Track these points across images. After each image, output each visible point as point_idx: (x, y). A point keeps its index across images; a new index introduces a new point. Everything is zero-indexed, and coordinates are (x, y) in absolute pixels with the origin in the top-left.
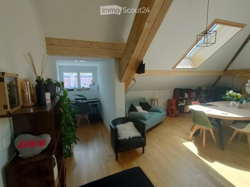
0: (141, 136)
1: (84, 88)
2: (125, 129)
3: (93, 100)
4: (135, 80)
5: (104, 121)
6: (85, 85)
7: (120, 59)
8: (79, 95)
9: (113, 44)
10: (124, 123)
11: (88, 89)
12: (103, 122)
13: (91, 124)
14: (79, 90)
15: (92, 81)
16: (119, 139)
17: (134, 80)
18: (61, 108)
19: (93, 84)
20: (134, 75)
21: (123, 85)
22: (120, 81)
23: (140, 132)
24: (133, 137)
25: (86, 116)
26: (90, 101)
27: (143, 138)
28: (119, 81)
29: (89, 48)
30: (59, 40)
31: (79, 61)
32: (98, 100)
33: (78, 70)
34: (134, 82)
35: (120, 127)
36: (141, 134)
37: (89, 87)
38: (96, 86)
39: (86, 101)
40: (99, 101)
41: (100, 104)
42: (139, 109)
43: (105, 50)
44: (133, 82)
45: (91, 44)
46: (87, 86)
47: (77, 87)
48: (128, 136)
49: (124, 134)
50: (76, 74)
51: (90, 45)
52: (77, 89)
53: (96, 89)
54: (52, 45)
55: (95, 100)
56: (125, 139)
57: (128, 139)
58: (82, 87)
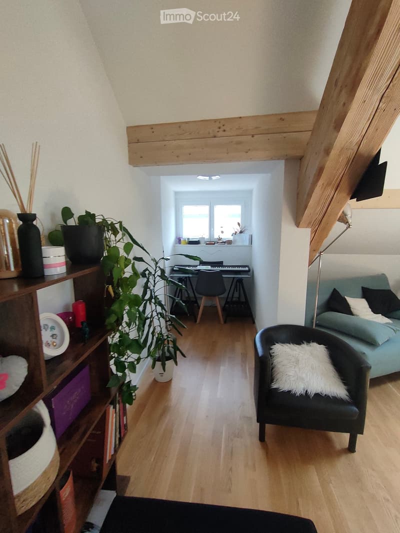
0: (347, 398)
1: (220, 239)
2: (297, 361)
3: (236, 269)
4: (346, 222)
5: (256, 321)
6: (222, 232)
7: (301, 158)
8: (187, 256)
9: (281, 118)
10: (298, 342)
11: (229, 242)
12: (254, 322)
13: (225, 322)
14: (211, 243)
15: (239, 224)
16: (275, 386)
17: (343, 219)
18: (110, 286)
19: (241, 232)
20: (342, 203)
21: (304, 235)
22: (298, 224)
23: (345, 384)
24: (317, 395)
25: (218, 303)
26: (230, 269)
27: (355, 409)
28: (294, 224)
29: (215, 137)
30: (151, 127)
31: (210, 179)
32: (247, 269)
33: (212, 200)
34: (345, 226)
35: (283, 352)
36: (348, 390)
37: (231, 238)
38: (246, 236)
39: (221, 269)
40: (249, 271)
41: (252, 280)
42: (360, 307)
43: (256, 137)
44: (338, 227)
45: (222, 124)
46: (227, 236)
47: (206, 236)
48: (302, 387)
49: (289, 376)
50: (206, 209)
51: (220, 128)
52: (206, 240)
53: (247, 243)
54: (138, 142)
55: (241, 269)
56: (289, 392)
57: (301, 395)
58: (216, 237)
